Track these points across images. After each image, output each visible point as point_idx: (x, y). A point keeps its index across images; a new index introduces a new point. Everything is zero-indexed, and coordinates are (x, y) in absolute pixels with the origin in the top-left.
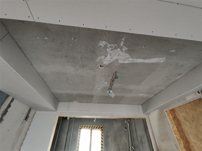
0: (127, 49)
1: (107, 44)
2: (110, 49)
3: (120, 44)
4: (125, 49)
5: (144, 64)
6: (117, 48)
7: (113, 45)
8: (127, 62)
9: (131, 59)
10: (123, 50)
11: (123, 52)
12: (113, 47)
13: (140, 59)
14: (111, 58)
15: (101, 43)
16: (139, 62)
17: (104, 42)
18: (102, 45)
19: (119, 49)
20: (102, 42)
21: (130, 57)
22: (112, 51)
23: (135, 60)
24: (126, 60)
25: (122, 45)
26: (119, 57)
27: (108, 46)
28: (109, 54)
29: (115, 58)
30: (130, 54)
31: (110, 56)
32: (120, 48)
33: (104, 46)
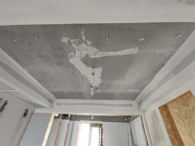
0: (91, 42)
1: (69, 40)
2: (75, 44)
3: (82, 38)
4: (89, 43)
5: (117, 56)
6: (82, 43)
7: (75, 40)
8: (98, 56)
9: (101, 53)
10: (88, 44)
11: (89, 46)
12: (77, 42)
13: (111, 52)
14: (81, 54)
15: (64, 40)
16: (111, 55)
17: (66, 38)
18: (66, 42)
19: (84, 44)
20: (64, 38)
21: (98, 50)
22: (78, 46)
23: (105, 53)
24: (96, 54)
25: (84, 39)
26: (88, 52)
27: (72, 41)
28: (76, 50)
29: (84, 53)
30: (98, 48)
31: (79, 51)
32: (83, 42)
33: (67, 42)
